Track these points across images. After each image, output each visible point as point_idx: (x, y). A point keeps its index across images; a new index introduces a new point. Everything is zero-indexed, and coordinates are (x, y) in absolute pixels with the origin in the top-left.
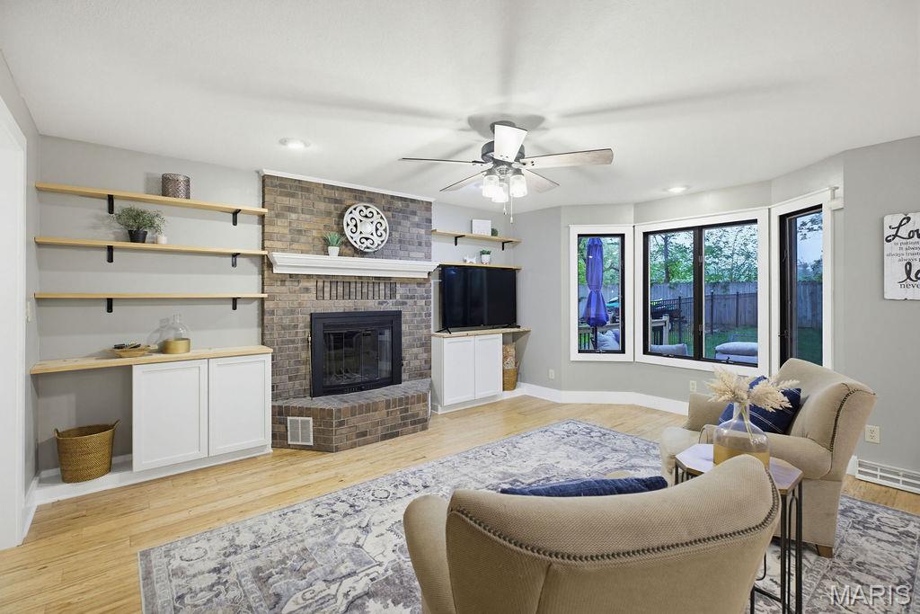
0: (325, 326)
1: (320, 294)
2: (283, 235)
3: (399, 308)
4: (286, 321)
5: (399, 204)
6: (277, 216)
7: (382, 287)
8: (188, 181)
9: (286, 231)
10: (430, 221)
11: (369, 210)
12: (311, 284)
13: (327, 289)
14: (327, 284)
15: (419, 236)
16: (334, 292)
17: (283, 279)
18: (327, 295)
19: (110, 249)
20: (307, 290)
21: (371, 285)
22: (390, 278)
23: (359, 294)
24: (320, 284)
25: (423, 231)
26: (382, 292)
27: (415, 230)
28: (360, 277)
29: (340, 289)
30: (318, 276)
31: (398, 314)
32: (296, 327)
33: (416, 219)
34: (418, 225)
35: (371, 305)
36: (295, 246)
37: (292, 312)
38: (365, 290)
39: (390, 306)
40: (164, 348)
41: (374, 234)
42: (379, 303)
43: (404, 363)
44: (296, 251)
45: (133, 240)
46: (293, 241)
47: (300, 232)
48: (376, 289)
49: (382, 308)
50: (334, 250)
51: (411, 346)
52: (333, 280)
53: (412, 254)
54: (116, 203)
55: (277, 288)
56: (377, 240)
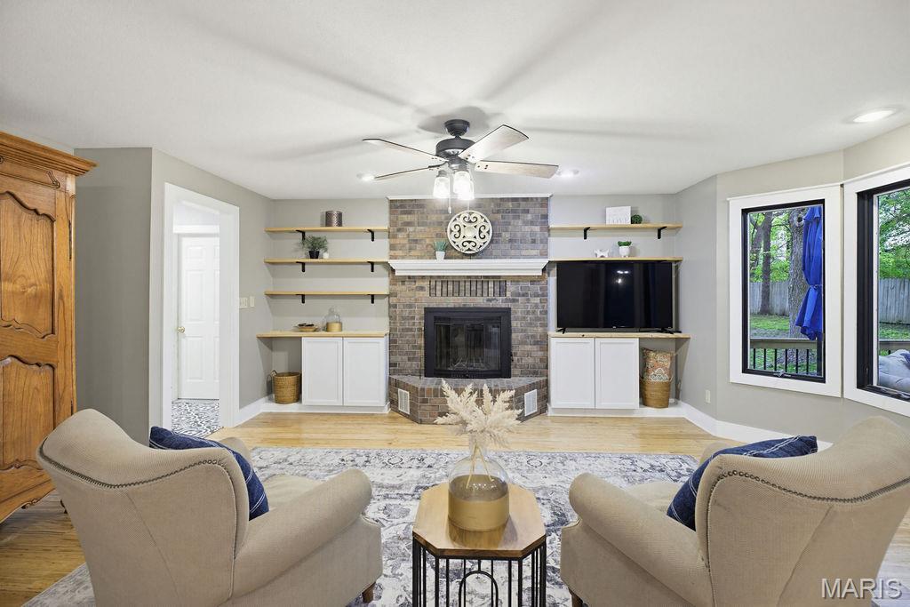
0: (435, 318)
1: (432, 291)
2: (404, 245)
3: (510, 305)
4: (406, 313)
5: (510, 205)
6: (399, 230)
7: (491, 285)
8: (340, 215)
9: (406, 241)
10: (545, 217)
11: (473, 215)
12: (426, 284)
13: (439, 288)
14: (439, 284)
15: (532, 233)
16: (445, 290)
17: (403, 280)
18: (439, 293)
19: (303, 264)
20: (422, 288)
21: (479, 284)
22: (499, 277)
23: (468, 292)
24: (433, 283)
25: (537, 229)
26: (491, 290)
27: (527, 228)
28: (468, 277)
29: (450, 287)
30: (431, 277)
31: (507, 311)
32: (413, 318)
33: (529, 217)
34: (532, 223)
35: (480, 302)
36: (413, 253)
37: (410, 306)
38: (474, 288)
39: (500, 303)
40: (327, 328)
41: (478, 237)
42: (488, 300)
43: (515, 358)
44: (411, 257)
45: (312, 257)
46: (410, 249)
47: (416, 241)
48: (485, 287)
49: (491, 305)
50: (440, 254)
51: (523, 343)
52: (444, 280)
53: (524, 253)
54: (306, 234)
55: (399, 287)
56: (479, 242)
